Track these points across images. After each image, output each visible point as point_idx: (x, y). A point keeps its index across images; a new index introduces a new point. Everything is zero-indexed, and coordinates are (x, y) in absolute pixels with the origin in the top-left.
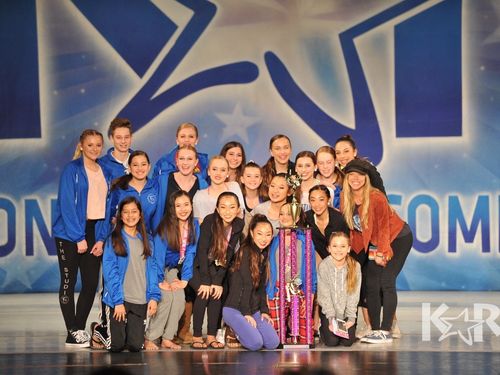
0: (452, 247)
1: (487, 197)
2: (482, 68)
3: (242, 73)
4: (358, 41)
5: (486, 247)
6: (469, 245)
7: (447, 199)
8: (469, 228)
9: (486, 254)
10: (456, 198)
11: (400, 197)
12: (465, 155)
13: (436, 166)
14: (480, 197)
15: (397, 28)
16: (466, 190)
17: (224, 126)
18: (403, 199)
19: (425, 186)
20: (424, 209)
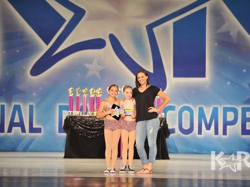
0: (200, 132)
1: (217, 108)
2: (216, 44)
3: (98, 44)
4: (155, 29)
5: (216, 132)
6: (208, 131)
7: (198, 108)
8: (208, 123)
9: (216, 136)
10: (202, 108)
11: (175, 107)
12: (207, 87)
13: (193, 92)
14: (214, 108)
15: (174, 23)
16: (207, 104)
17: (89, 70)
18: (176, 108)
19: (187, 102)
20: (186, 113)
